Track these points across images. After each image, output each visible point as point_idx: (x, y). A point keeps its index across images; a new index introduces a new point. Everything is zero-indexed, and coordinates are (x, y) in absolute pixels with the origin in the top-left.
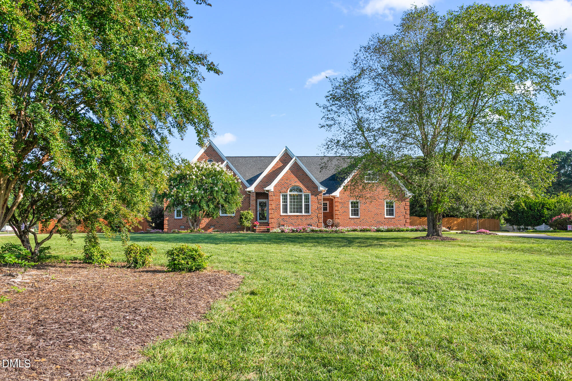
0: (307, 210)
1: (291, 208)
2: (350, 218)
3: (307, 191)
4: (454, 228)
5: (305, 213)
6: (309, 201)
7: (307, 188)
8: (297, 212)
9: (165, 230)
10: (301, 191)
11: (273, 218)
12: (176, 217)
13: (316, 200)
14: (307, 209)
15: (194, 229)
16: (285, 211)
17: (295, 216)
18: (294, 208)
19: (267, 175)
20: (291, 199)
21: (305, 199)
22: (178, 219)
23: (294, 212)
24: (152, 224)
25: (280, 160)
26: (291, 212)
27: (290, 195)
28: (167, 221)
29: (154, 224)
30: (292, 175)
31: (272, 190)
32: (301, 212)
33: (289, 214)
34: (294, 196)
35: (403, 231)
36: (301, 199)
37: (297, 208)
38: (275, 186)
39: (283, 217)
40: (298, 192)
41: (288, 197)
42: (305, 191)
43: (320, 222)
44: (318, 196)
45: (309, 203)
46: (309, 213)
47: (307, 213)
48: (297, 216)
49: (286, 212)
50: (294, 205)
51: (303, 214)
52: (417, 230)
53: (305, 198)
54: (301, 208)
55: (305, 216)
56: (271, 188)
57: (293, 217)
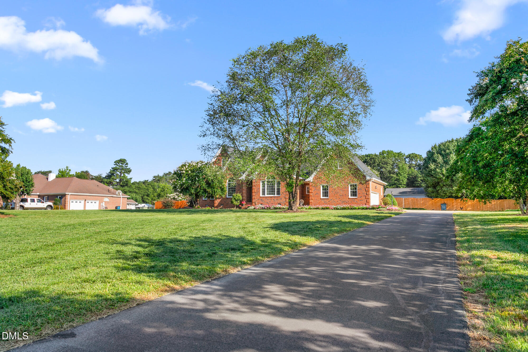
1: (268, 191)
2: (321, 199)
4: (468, 209)
5: (277, 194)
8: (272, 194)
11: (255, 199)
13: (284, 185)
14: (278, 192)
16: (264, 193)
17: (269, 197)
18: (270, 191)
21: (277, 185)
23: (270, 194)
26: (268, 194)
31: (255, 178)
32: (274, 194)
33: (266, 195)
34: (269, 182)
35: (355, 209)
36: (275, 184)
37: (272, 191)
39: (262, 198)
40: (272, 179)
41: (266, 183)
43: (286, 201)
45: (280, 187)
46: (279, 195)
48: (271, 197)
50: (270, 189)
51: (276, 195)
54: (274, 191)
55: (276, 197)
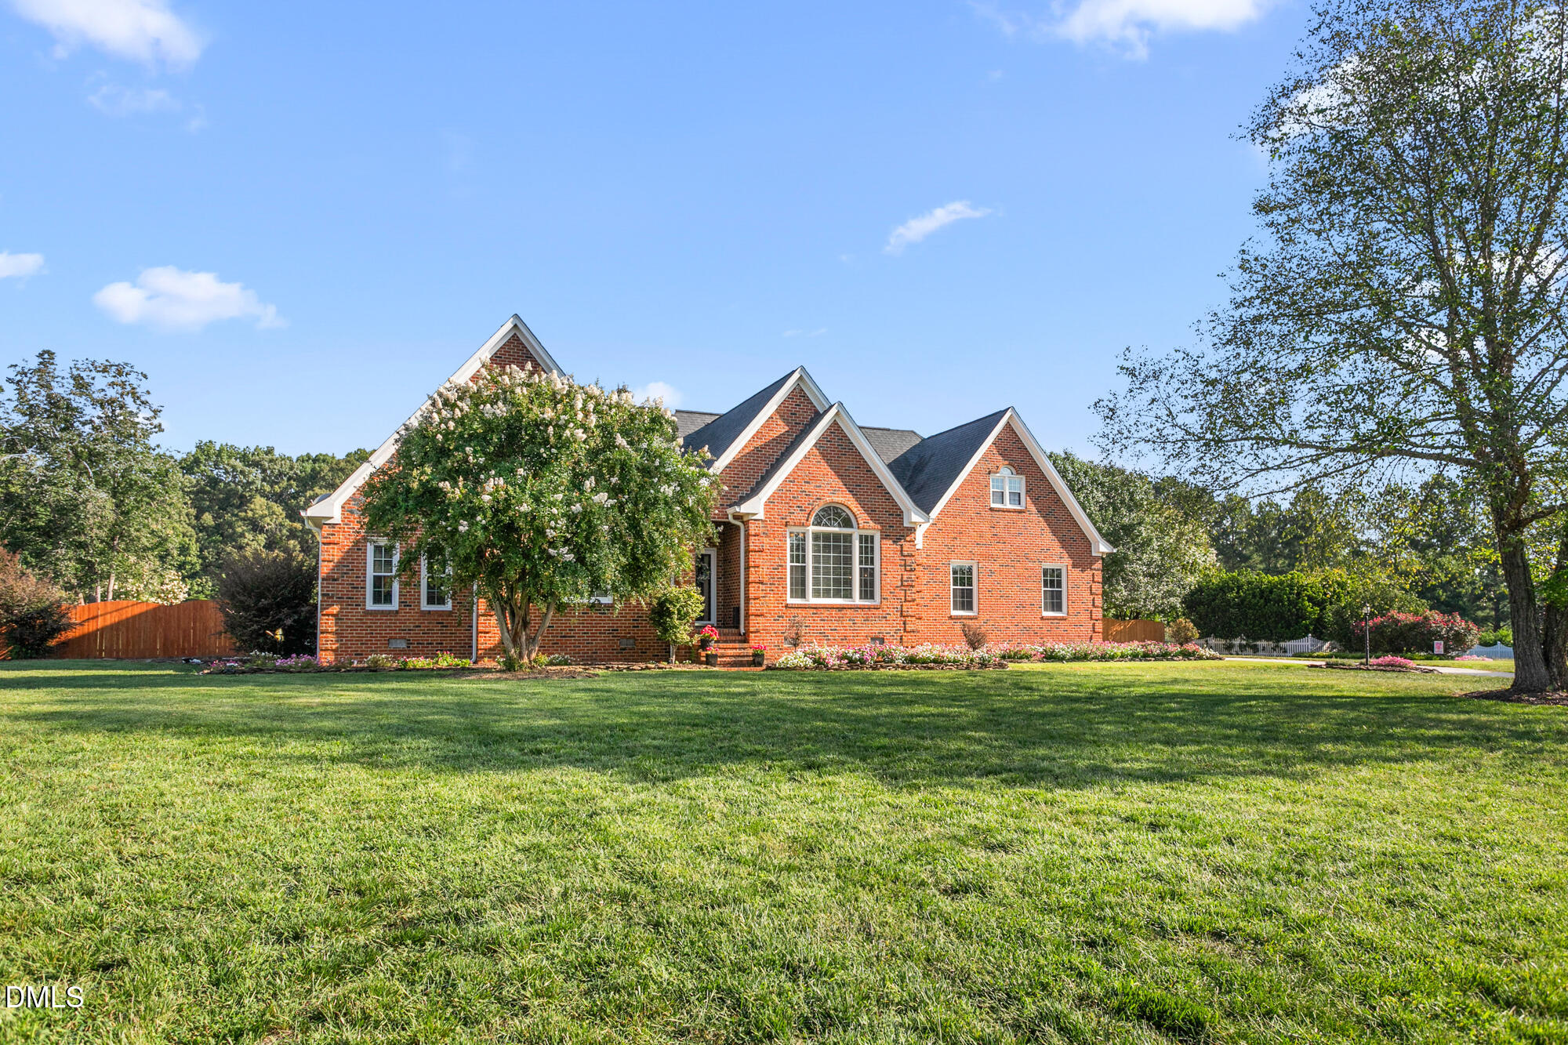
0: (867, 592)
1: (816, 582)
2: (951, 618)
3: (872, 524)
5: (861, 597)
6: (872, 558)
7: (871, 512)
8: (837, 594)
9: (326, 658)
10: (847, 523)
11: (762, 615)
12: (370, 605)
13: (898, 558)
14: (866, 586)
15: (521, 656)
16: (800, 589)
17: (832, 608)
18: (827, 582)
19: (735, 461)
20: (816, 549)
21: (861, 553)
22: (383, 613)
23: (827, 594)
24: (274, 631)
25: (777, 411)
26: (816, 593)
27: (816, 537)
28: (332, 621)
29: (280, 632)
30: (825, 468)
31: (761, 516)
32: (848, 595)
33: (812, 600)
34: (827, 537)
36: (849, 550)
37: (837, 582)
38: (770, 502)
39: (796, 611)
40: (839, 526)
41: (810, 543)
42: (865, 524)
43: (908, 629)
44: (902, 542)
45: (872, 563)
46: (872, 597)
47: (866, 598)
48: (841, 608)
49: (803, 595)
50: (827, 571)
51: (857, 600)
52: (1148, 656)
53: (861, 547)
54: (849, 583)
55: (862, 608)
56: (755, 507)
57: (826, 613)
